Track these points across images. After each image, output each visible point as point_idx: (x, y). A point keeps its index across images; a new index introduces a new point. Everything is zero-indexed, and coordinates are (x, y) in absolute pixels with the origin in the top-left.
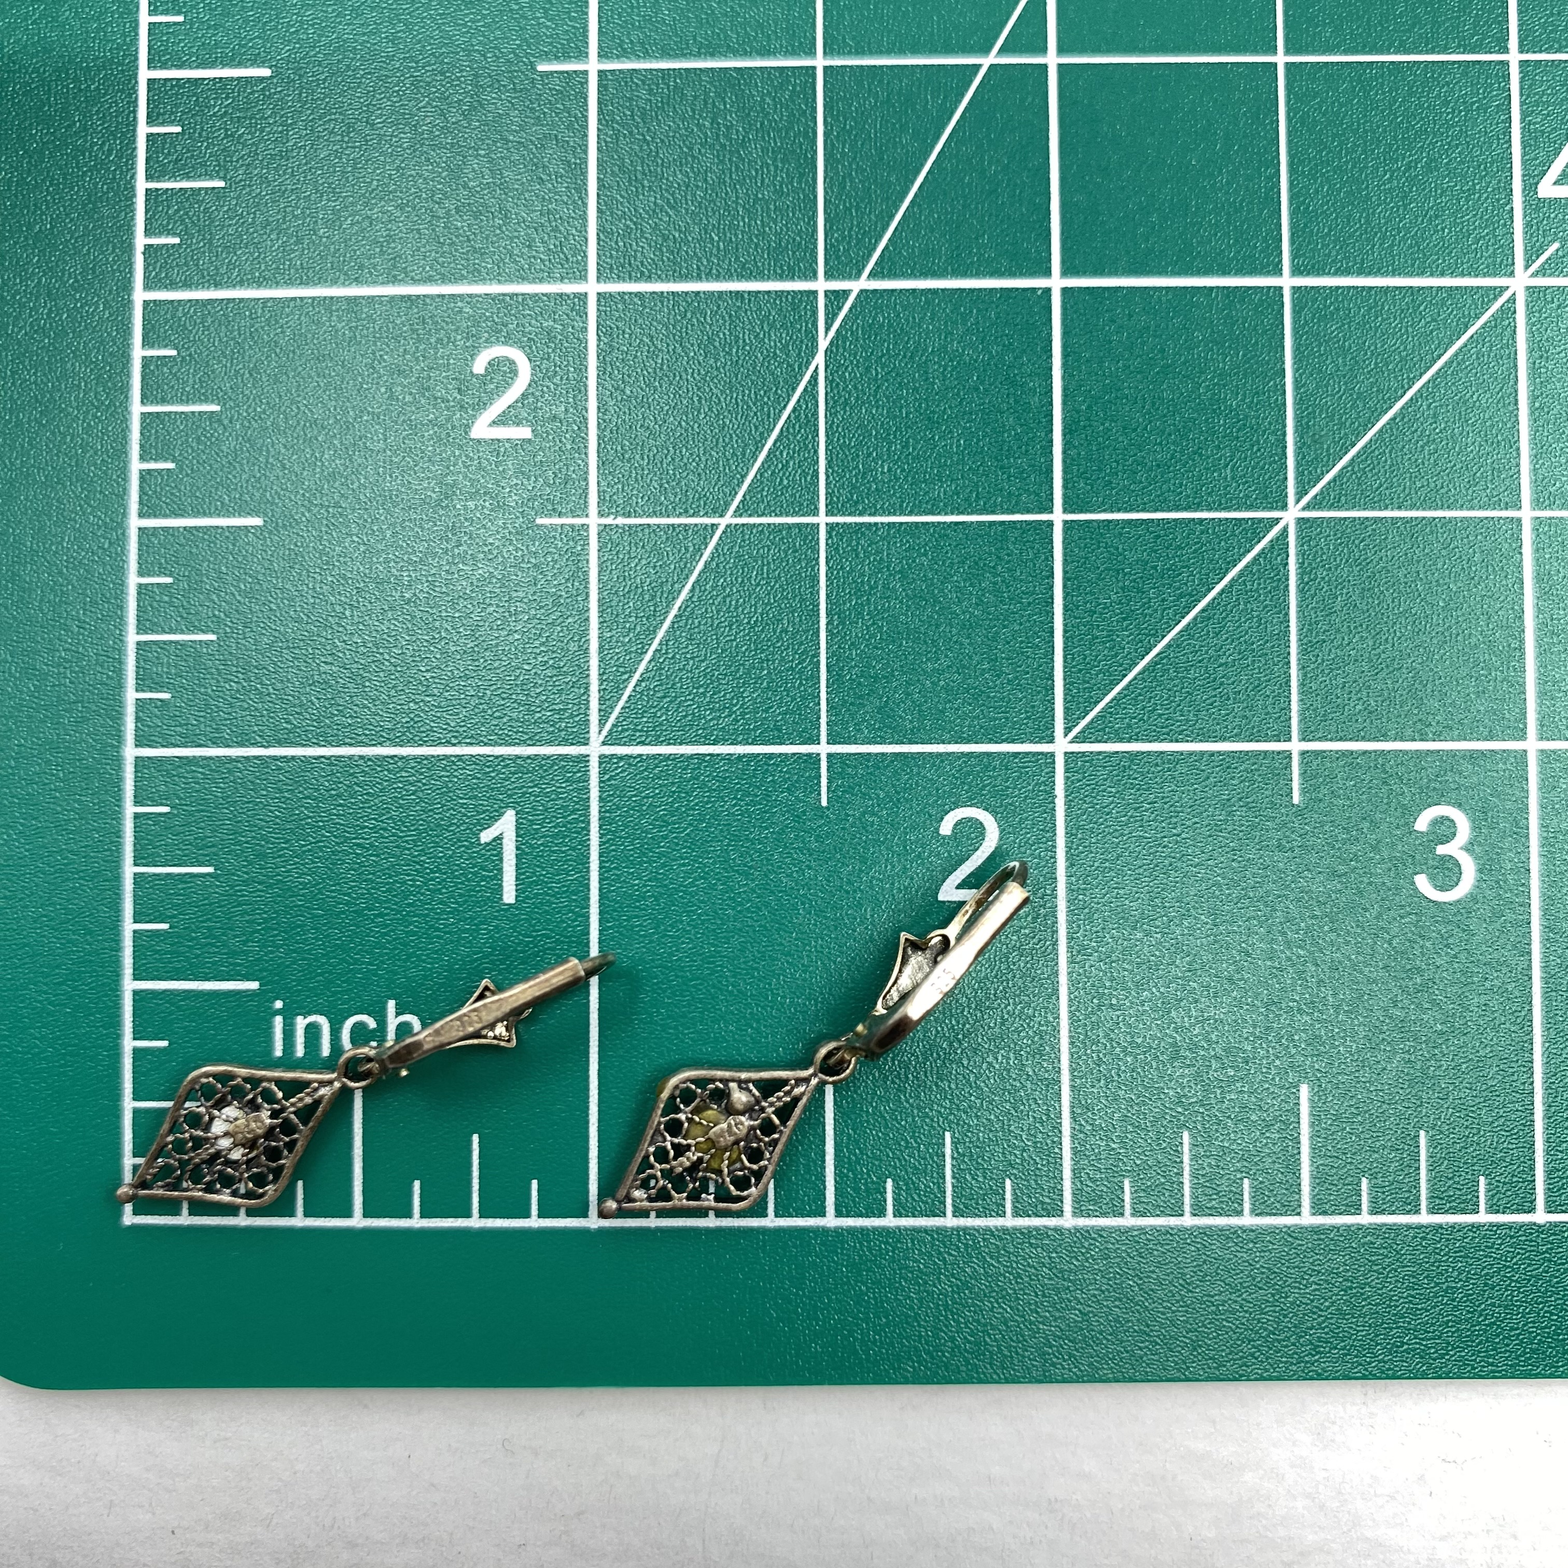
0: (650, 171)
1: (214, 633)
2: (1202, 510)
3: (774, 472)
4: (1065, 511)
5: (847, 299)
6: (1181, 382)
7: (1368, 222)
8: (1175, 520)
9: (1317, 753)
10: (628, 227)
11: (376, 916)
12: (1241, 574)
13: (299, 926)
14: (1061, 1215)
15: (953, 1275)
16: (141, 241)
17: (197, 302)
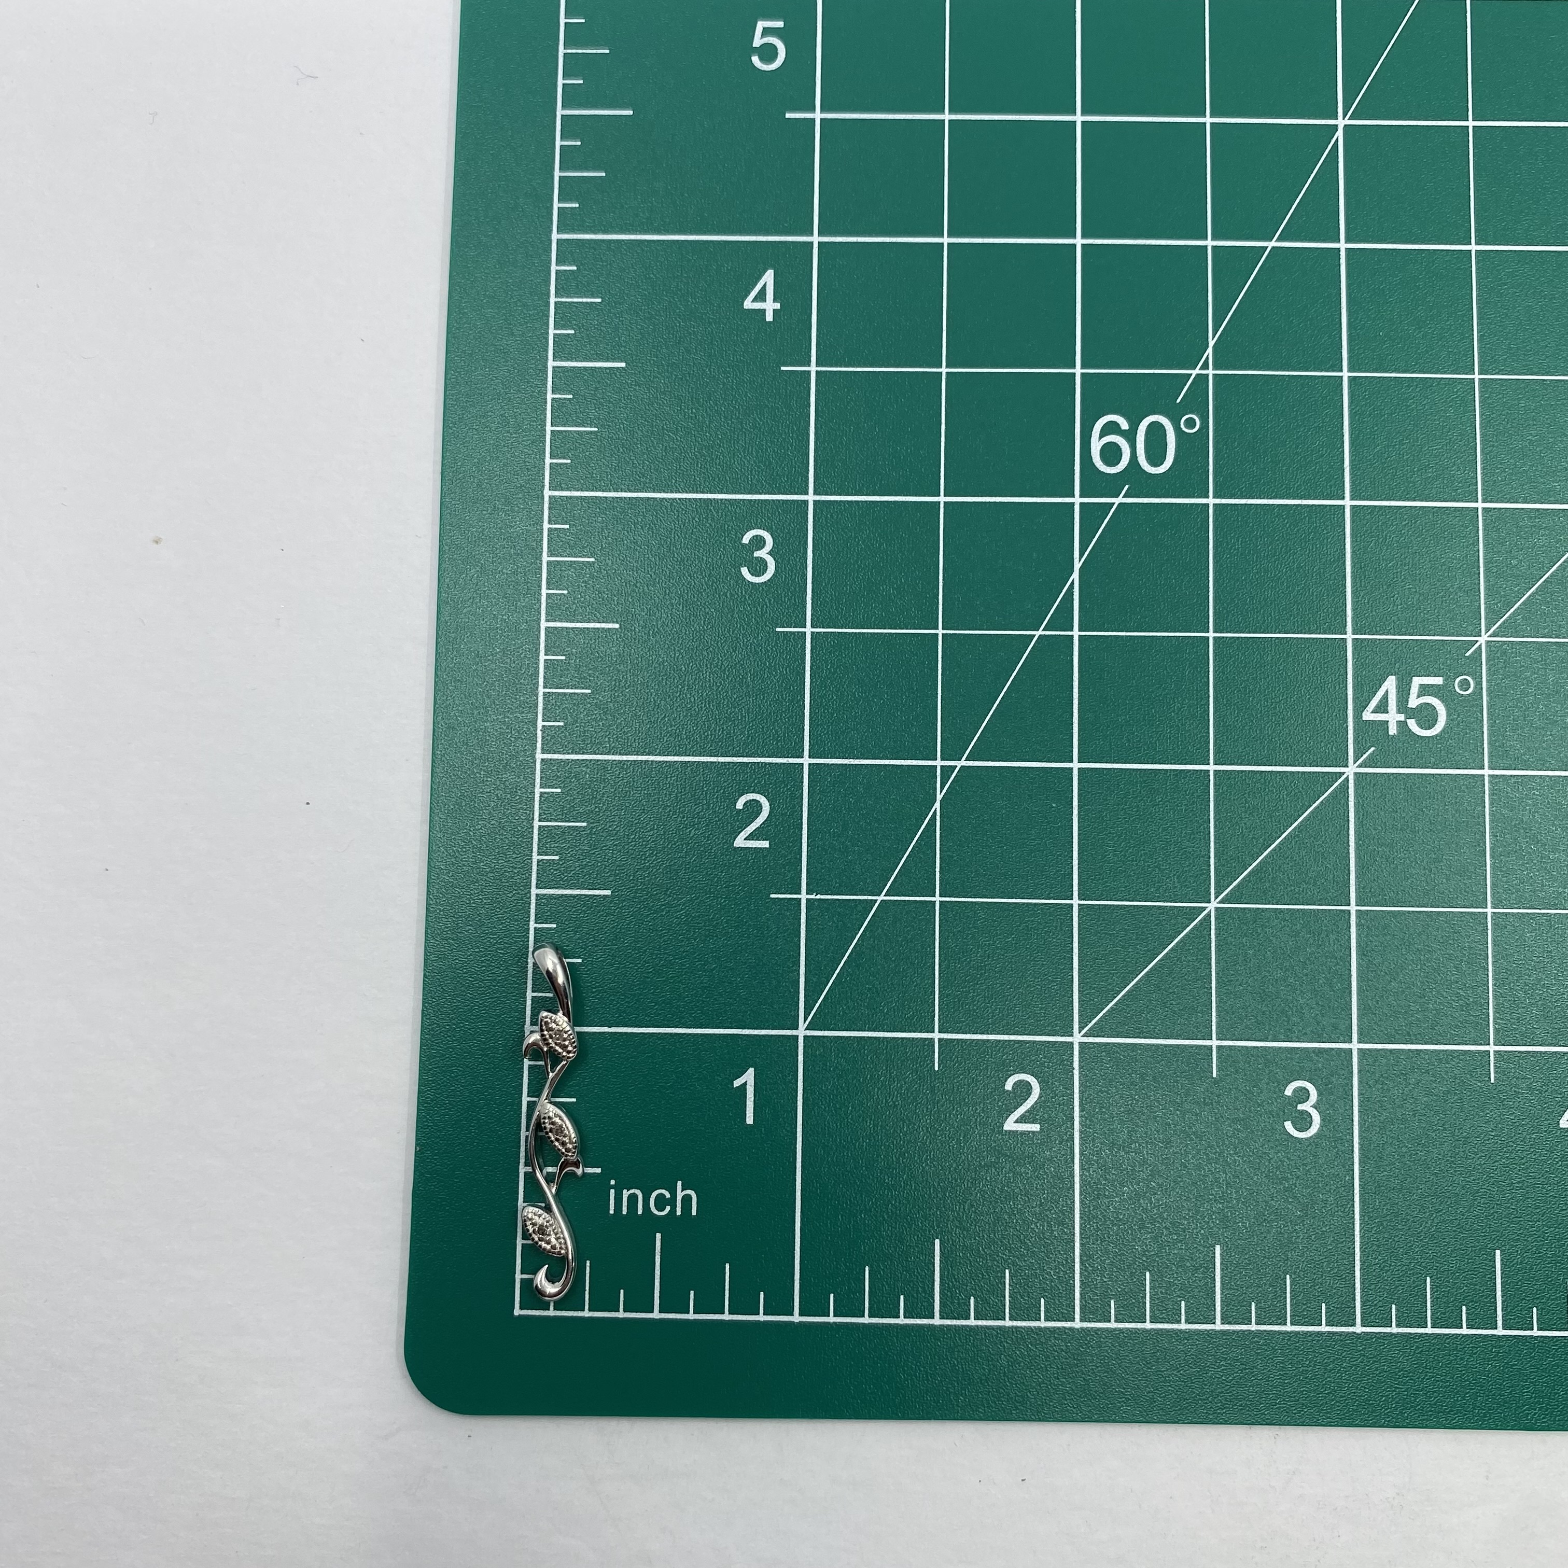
0: (841, 692)
1: (579, 958)
2: (1160, 901)
4: (1080, 899)
5: (954, 771)
7: (1261, 733)
8: (1144, 906)
9: (1227, 1047)
11: (673, 1130)
12: (1183, 940)
13: (628, 1136)
14: (1074, 1321)
15: (1009, 1355)
17: (572, 760)
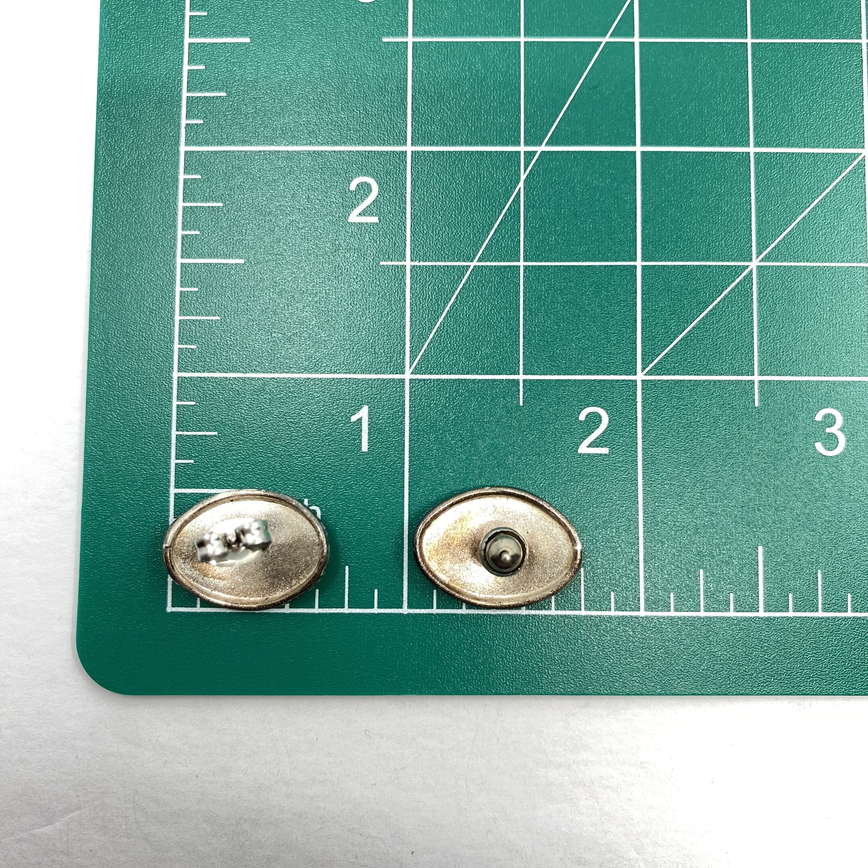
0: (438, 91)
1: (218, 315)
2: (710, 261)
3: (497, 240)
4: (643, 260)
5: (535, 155)
6: (700, 198)
7: (792, 121)
8: (697, 266)
9: (767, 381)
10: (427, 119)
11: (299, 457)
12: (729, 293)
13: (260, 462)
14: (639, 610)
15: (585, 640)
16: (184, 122)
17: (212, 152)
